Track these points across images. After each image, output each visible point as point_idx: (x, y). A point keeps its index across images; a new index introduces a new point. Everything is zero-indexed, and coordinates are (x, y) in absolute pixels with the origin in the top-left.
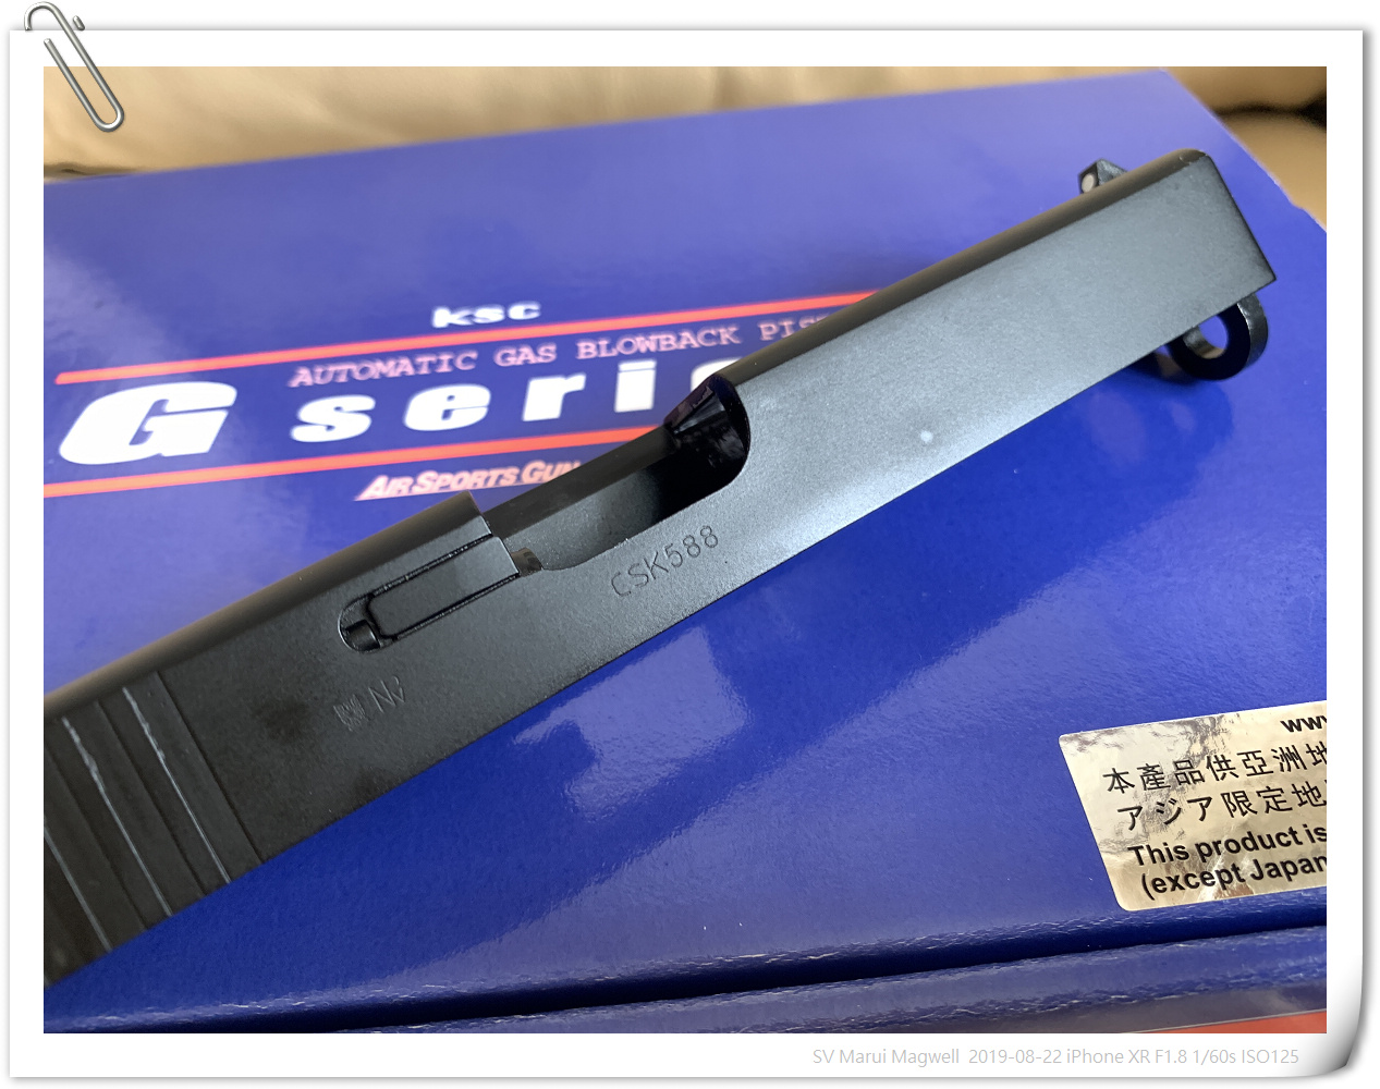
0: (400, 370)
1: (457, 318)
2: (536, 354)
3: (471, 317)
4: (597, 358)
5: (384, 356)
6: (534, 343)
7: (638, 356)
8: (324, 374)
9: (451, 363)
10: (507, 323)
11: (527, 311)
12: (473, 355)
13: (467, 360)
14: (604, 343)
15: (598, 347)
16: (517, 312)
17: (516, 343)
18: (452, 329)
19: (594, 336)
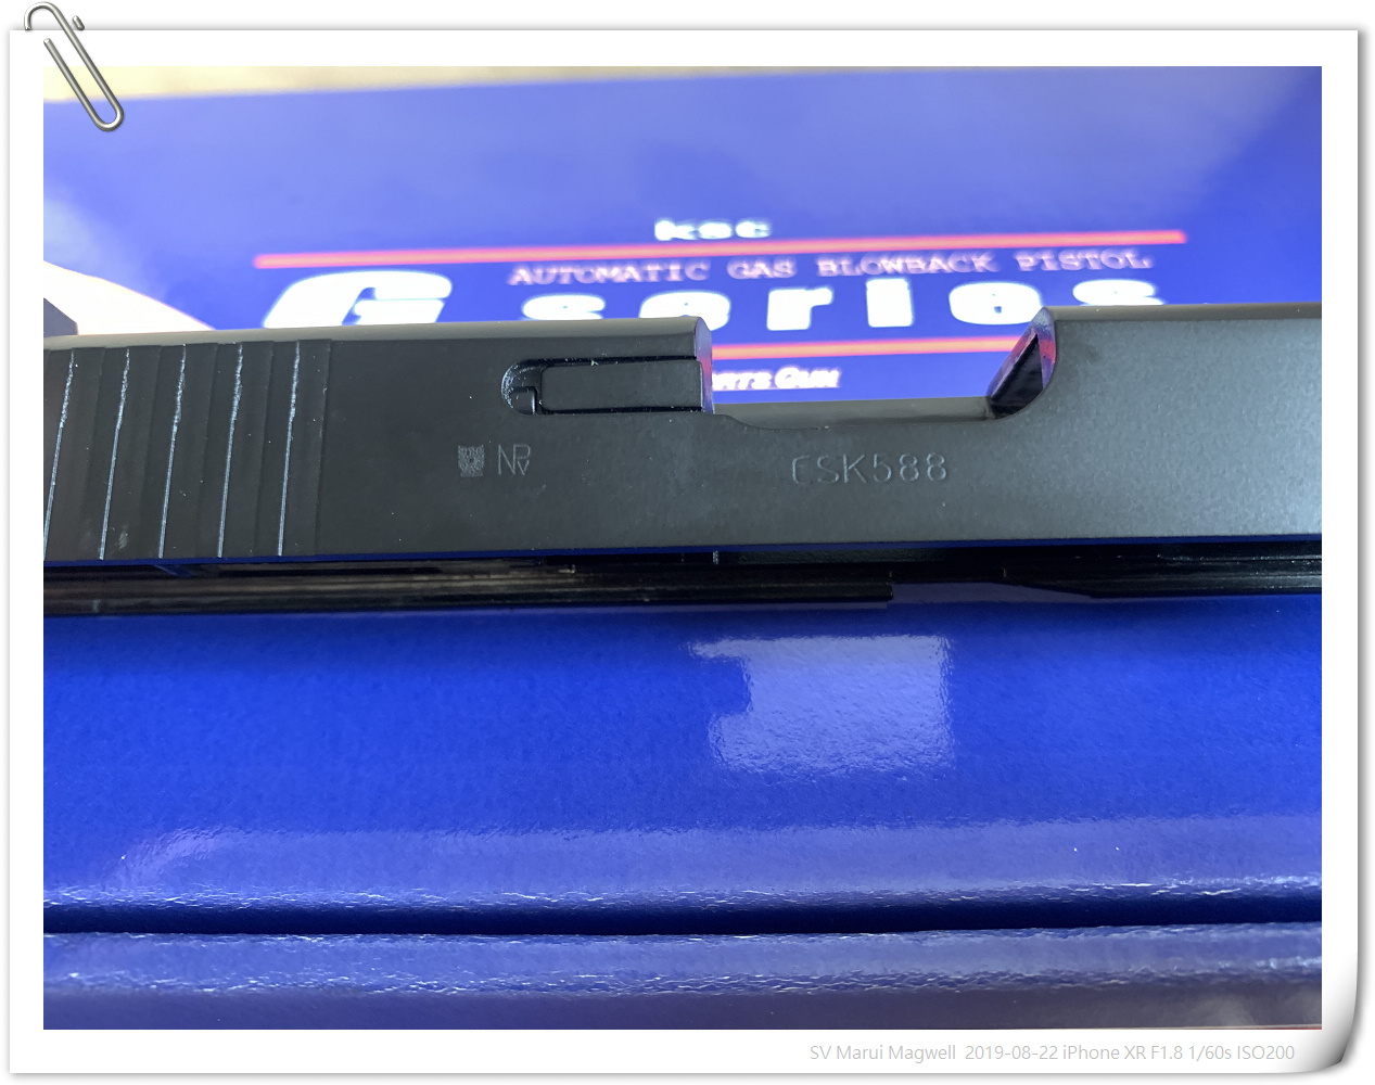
0: (627, 276)
1: (684, 231)
2: (772, 269)
3: (695, 232)
4: (840, 276)
5: (610, 262)
6: (770, 259)
7: (886, 275)
8: (545, 275)
9: (682, 272)
10: (735, 240)
11: (756, 230)
12: (703, 267)
13: (698, 271)
14: (845, 263)
15: (840, 267)
16: (747, 229)
17: (752, 259)
18: (676, 241)
19: (836, 256)
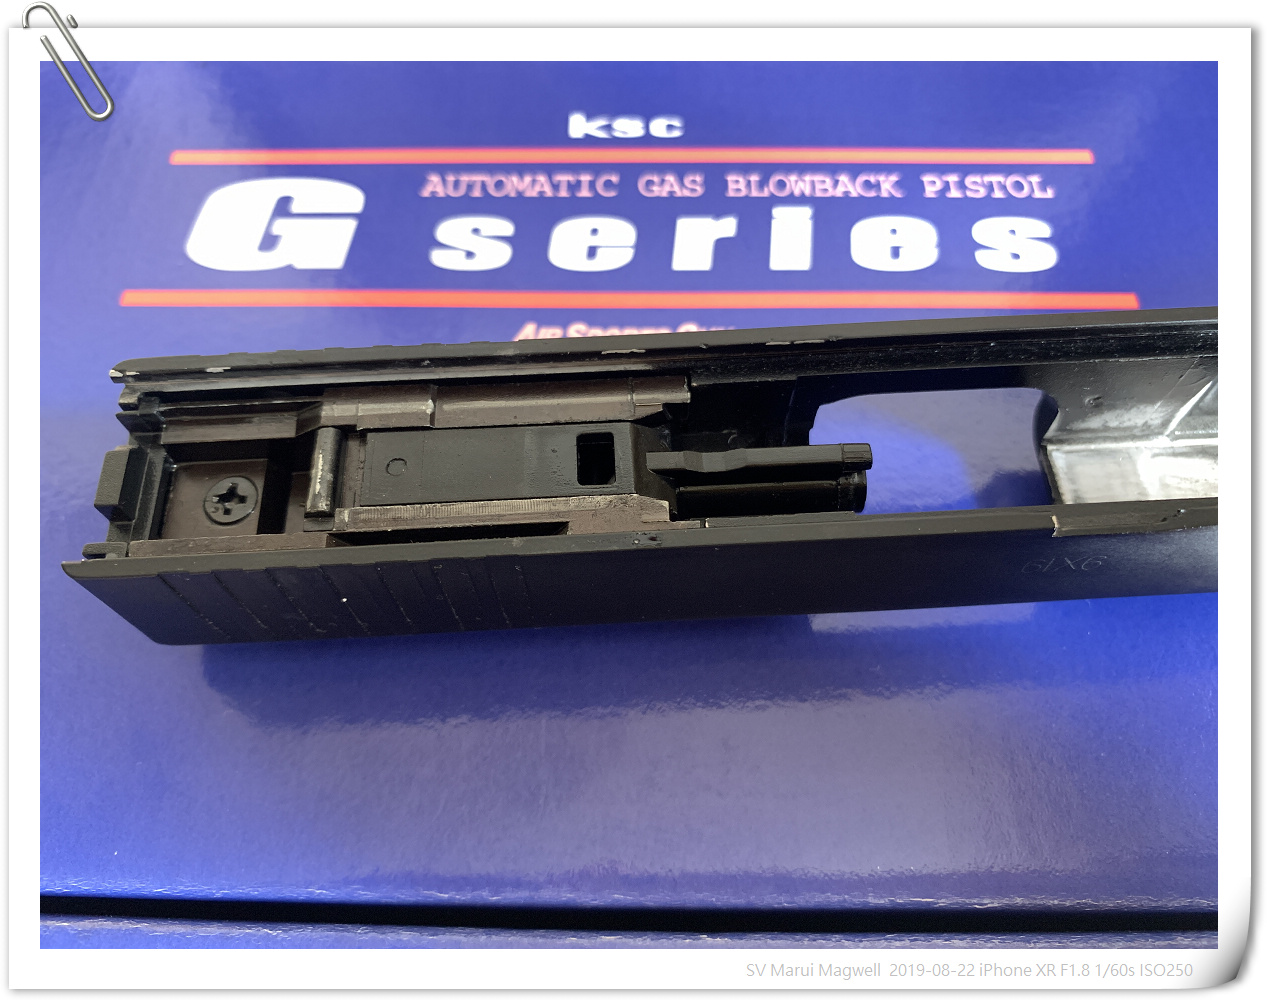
0: (538, 188)
1: (593, 128)
2: (682, 184)
3: (608, 128)
4: (747, 197)
5: (521, 169)
6: (681, 170)
7: (793, 200)
8: (457, 184)
9: (592, 185)
10: (648, 141)
11: (670, 127)
12: (615, 179)
13: (608, 184)
14: (754, 178)
15: (749, 184)
16: (659, 127)
17: (661, 168)
18: (589, 141)
19: (745, 168)
